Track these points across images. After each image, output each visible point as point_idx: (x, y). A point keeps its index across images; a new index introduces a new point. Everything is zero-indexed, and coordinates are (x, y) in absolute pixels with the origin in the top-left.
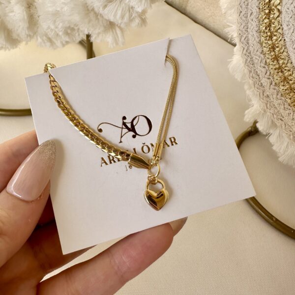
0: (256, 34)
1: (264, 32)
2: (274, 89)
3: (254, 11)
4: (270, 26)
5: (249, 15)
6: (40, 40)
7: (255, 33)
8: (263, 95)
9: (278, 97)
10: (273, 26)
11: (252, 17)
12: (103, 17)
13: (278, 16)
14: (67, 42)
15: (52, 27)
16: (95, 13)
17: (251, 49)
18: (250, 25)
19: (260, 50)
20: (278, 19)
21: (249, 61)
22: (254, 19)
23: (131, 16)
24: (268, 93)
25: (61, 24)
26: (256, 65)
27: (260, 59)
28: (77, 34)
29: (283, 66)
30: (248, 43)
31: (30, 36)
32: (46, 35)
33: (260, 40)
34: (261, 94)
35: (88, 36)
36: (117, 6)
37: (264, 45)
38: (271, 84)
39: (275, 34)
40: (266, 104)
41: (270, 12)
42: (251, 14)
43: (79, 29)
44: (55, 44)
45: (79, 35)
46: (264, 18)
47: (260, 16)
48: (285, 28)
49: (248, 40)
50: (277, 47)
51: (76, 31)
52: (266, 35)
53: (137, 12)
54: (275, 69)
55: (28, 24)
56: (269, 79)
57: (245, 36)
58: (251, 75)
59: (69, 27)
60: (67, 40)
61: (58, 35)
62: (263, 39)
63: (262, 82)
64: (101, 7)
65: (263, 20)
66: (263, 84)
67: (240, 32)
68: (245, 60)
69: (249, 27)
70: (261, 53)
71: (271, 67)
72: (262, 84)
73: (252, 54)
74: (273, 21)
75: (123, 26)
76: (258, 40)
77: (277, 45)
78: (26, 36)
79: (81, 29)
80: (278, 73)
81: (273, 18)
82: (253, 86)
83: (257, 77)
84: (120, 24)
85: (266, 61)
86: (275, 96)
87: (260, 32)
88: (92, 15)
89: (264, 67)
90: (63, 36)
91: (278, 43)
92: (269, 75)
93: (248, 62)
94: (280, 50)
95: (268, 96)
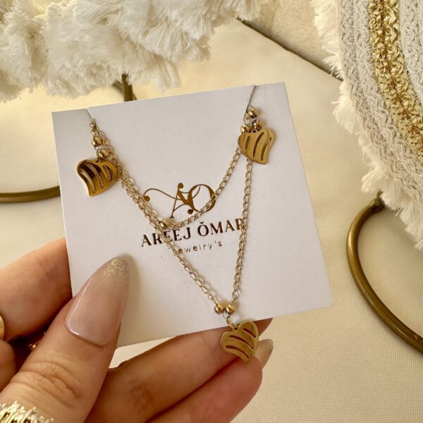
0: (368, 66)
1: (379, 61)
2: (400, 143)
3: (362, 32)
4: (385, 52)
5: (356, 38)
6: (50, 85)
7: (366, 63)
8: (386, 152)
9: (407, 154)
10: (390, 52)
11: (360, 40)
12: (143, 48)
13: (396, 39)
14: (93, 87)
15: (69, 65)
16: (132, 43)
17: (363, 86)
18: (358, 53)
19: (376, 88)
20: (395, 42)
21: (362, 104)
22: (364, 44)
23: (184, 45)
24: (391, 149)
25: (81, 61)
26: (371, 109)
27: (376, 101)
28: (107, 75)
29: (410, 109)
30: (358, 78)
31: (35, 79)
32: (60, 78)
33: (374, 73)
34: (383, 151)
35: (125, 77)
36: (163, 31)
37: (380, 80)
38: (395, 136)
39: (394, 63)
40: (391, 166)
41: (384, 33)
42: (358, 37)
43: (109, 67)
44: (75, 90)
45: (110, 75)
46: (376, 41)
47: (371, 39)
48: (407, 55)
49: (357, 74)
50: (399, 82)
51: (105, 71)
52: (381, 66)
53: (194, 40)
54: (399, 114)
55: (31, 62)
56: (391, 128)
57: (352, 68)
58: (366, 124)
59: (94, 64)
60: (93, 83)
61: (78, 76)
62: (378, 72)
63: (382, 133)
64: (140, 35)
65: (376, 45)
66: (385, 137)
67: (345, 62)
68: (355, 102)
69: (357, 55)
70: (378, 92)
71: (393, 111)
72: (382, 136)
73: (364, 93)
74: (389, 45)
75: (174, 60)
76: (371, 73)
77: (398, 80)
78: (29, 80)
79: (112, 67)
80: (403, 119)
81: (389, 41)
82: (370, 140)
83: (375, 127)
84: (171, 58)
85: (385, 104)
86: (401, 153)
87: (374, 62)
88: (127, 46)
89: (383, 112)
90: (86, 79)
91: (399, 77)
92: (392, 123)
93: (360, 104)
94: (402, 87)
95: (392, 154)
